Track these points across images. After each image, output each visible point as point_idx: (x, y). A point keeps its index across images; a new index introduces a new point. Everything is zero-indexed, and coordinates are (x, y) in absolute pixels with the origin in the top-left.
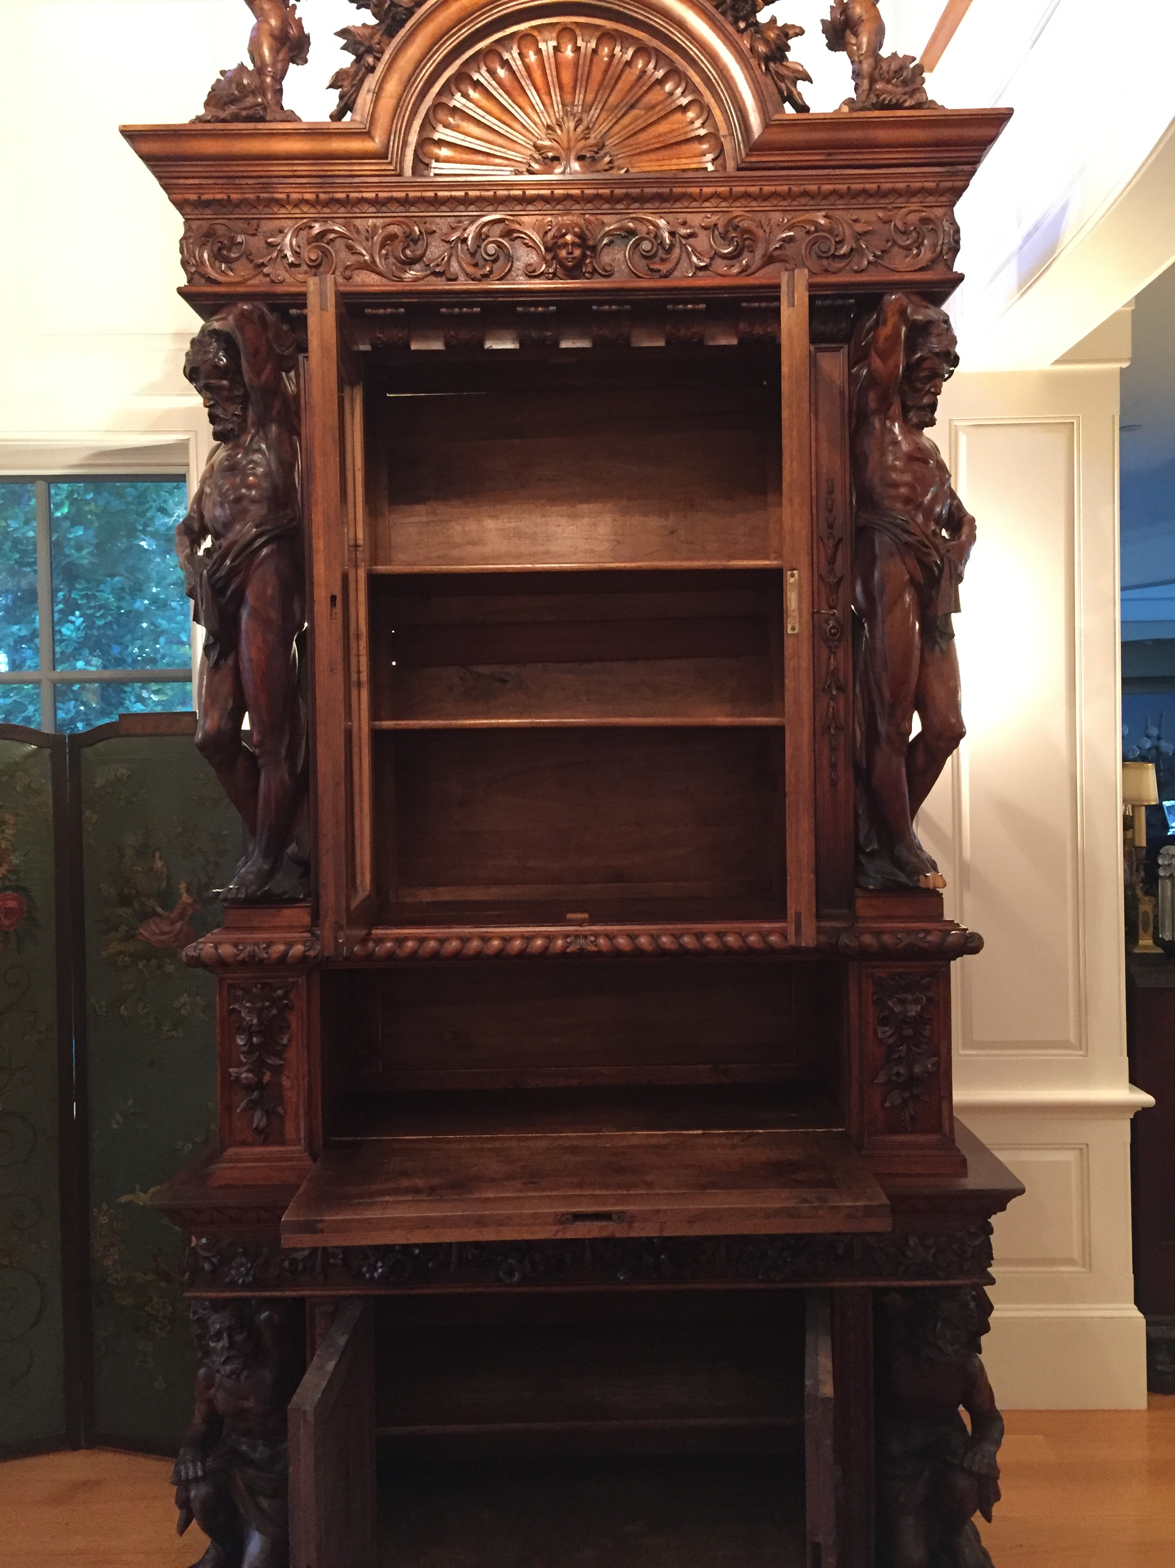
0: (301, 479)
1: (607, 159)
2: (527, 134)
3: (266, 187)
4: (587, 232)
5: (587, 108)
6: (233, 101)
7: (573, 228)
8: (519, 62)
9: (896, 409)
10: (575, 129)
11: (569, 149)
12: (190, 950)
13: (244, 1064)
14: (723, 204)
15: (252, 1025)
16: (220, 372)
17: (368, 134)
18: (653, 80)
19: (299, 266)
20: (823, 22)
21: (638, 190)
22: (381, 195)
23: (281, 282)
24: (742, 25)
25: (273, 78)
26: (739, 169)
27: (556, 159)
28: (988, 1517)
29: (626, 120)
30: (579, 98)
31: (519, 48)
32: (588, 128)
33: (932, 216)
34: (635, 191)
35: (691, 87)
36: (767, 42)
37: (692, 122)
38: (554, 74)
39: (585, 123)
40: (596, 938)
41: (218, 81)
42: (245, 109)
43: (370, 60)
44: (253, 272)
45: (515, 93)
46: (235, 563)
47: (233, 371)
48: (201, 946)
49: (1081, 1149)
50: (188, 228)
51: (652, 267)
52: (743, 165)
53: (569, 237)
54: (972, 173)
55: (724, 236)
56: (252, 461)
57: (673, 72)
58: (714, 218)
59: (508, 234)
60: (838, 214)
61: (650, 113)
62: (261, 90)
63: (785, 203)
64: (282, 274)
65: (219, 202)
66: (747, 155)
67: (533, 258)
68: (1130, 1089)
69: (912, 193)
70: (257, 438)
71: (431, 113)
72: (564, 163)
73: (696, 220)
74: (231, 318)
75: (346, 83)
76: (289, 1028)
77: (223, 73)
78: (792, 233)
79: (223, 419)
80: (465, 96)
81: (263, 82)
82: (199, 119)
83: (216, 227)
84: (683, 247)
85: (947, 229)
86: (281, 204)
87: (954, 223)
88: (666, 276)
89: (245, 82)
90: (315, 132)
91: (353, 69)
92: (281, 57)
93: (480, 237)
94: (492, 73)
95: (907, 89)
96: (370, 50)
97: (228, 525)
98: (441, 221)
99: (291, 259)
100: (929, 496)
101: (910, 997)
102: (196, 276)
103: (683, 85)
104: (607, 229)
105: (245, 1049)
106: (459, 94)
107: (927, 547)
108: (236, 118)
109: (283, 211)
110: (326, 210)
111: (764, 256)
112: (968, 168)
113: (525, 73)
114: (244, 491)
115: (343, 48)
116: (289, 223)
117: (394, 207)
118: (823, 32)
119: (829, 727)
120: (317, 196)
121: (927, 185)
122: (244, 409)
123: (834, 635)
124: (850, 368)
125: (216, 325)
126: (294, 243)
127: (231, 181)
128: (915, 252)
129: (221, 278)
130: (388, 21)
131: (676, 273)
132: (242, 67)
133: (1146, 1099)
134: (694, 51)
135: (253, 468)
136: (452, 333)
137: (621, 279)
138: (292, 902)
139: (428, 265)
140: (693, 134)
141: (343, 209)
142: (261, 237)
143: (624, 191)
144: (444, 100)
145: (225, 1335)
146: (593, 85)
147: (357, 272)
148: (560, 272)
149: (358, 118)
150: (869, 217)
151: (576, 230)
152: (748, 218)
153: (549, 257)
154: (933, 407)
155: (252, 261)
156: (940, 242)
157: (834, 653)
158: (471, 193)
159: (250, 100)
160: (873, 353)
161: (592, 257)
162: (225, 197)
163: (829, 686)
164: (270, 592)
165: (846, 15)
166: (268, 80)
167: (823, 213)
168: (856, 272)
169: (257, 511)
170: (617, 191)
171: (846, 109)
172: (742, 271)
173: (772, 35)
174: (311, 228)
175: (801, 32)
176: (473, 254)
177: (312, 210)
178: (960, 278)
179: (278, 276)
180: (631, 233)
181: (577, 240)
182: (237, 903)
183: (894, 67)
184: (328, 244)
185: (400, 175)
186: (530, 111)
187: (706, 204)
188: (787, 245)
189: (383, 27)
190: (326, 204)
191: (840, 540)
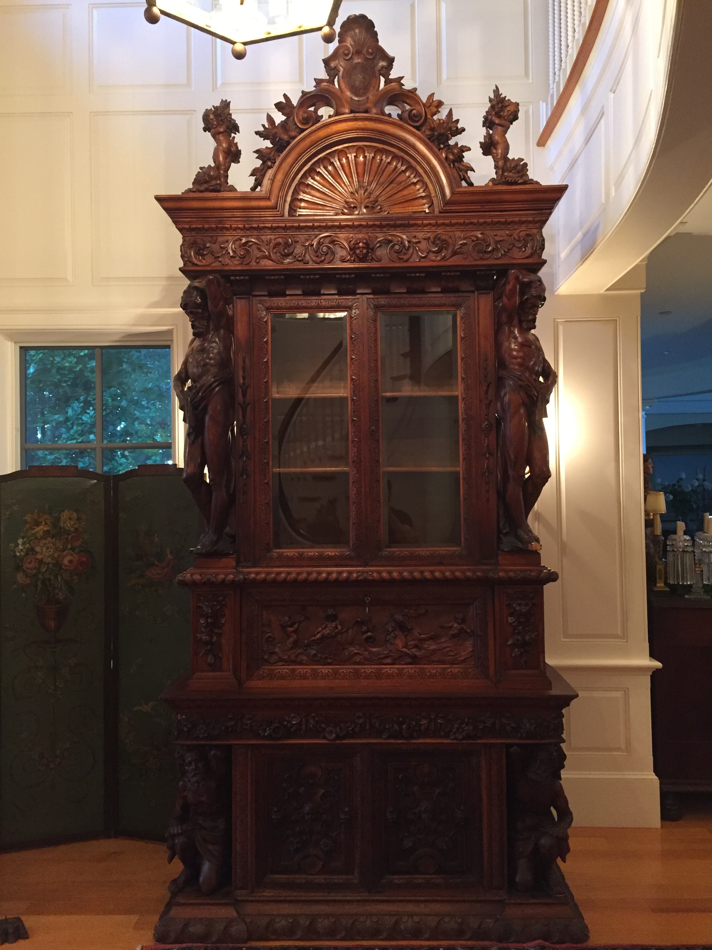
0: (234, 354)
1: (379, 207)
2: (342, 196)
3: (220, 222)
4: (369, 241)
5: (370, 184)
6: (206, 182)
7: (363, 240)
8: (338, 163)
9: (516, 322)
10: (364, 194)
11: (361, 203)
12: (180, 577)
13: (204, 632)
14: (433, 228)
15: (208, 613)
16: (198, 306)
17: (268, 199)
18: (400, 170)
19: (235, 257)
20: (480, 143)
21: (393, 222)
22: (274, 225)
23: (227, 265)
24: (442, 146)
25: (224, 171)
26: (440, 213)
27: (355, 207)
28: (564, 861)
29: (388, 189)
30: (366, 179)
31: (338, 156)
32: (370, 193)
33: (531, 233)
34: (392, 223)
35: (417, 174)
36: (453, 154)
37: (419, 190)
38: (355, 168)
39: (369, 191)
40: (372, 573)
41: (199, 172)
42: (211, 186)
43: (269, 164)
44: (213, 260)
45: (337, 177)
46: (204, 395)
47: (204, 305)
48: (185, 575)
49: (625, 691)
50: (184, 241)
51: (400, 257)
52: (442, 211)
53: (361, 244)
54: (550, 213)
55: (433, 243)
56: (212, 347)
57: (410, 167)
58: (429, 235)
59: (333, 242)
60: (487, 232)
61: (399, 186)
62: (218, 177)
63: (462, 227)
64: (227, 261)
65: (199, 229)
66: (444, 207)
67: (344, 253)
68: (650, 660)
69: (521, 223)
70: (214, 336)
71: (297, 187)
72: (359, 209)
73: (420, 235)
74: (204, 282)
75: (258, 174)
76: (225, 615)
77: (201, 168)
78: (465, 241)
79: (198, 327)
80: (313, 179)
81: (219, 173)
82: (189, 191)
83: (197, 240)
84: (414, 248)
85: (538, 239)
86: (227, 229)
87: (542, 236)
88: (407, 261)
89: (212, 173)
90: (244, 197)
91: (262, 167)
92: (227, 161)
93: (319, 243)
94: (326, 168)
95: (520, 175)
96: (269, 159)
97: (200, 376)
98: (301, 236)
99: (231, 254)
100: (532, 363)
101: (523, 602)
102: (188, 262)
103: (415, 173)
104: (379, 240)
105: (204, 625)
106: (310, 178)
107: (529, 387)
108: (207, 190)
109: (228, 232)
110: (248, 232)
111: (452, 252)
112: (548, 211)
113: (341, 168)
114: (208, 361)
115: (257, 158)
116: (231, 238)
117: (279, 230)
118: (481, 147)
119: (485, 472)
120: (244, 226)
121: (529, 219)
122: (208, 323)
123: (488, 428)
124: (494, 302)
125: (196, 284)
126: (233, 247)
127: (204, 219)
128: (523, 249)
129: (199, 263)
130: (278, 146)
131: (411, 260)
132: (210, 166)
133: (658, 664)
134: (419, 159)
135: (212, 350)
136: (306, 287)
137: (385, 263)
138: (227, 555)
139: (295, 257)
140: (419, 196)
141: (256, 232)
142: (217, 244)
143: (387, 222)
144: (303, 181)
145: (193, 763)
146: (373, 173)
147: (261, 260)
148: (356, 260)
149: (264, 189)
150: (502, 233)
151: (364, 241)
152: (445, 234)
153: (351, 253)
154: (534, 320)
155: (213, 255)
156: (535, 245)
157: (488, 437)
158: (316, 224)
159: (214, 182)
160: (504, 297)
161: (371, 253)
162: (201, 226)
163: (485, 453)
164: (219, 408)
165: (491, 140)
166: (222, 172)
167: (480, 232)
168: (496, 259)
169: (213, 370)
170: (383, 223)
171: (491, 184)
172: (442, 259)
173: (456, 151)
174: (241, 240)
175: (469, 149)
176: (316, 252)
177: (242, 232)
178: (545, 262)
179: (225, 262)
180: (390, 241)
181: (365, 246)
182: (200, 555)
183: (513, 165)
184: (249, 247)
185: (283, 216)
186: (343, 185)
187: (425, 228)
188: (463, 247)
189: (275, 148)
190: (248, 229)
191: (490, 383)
